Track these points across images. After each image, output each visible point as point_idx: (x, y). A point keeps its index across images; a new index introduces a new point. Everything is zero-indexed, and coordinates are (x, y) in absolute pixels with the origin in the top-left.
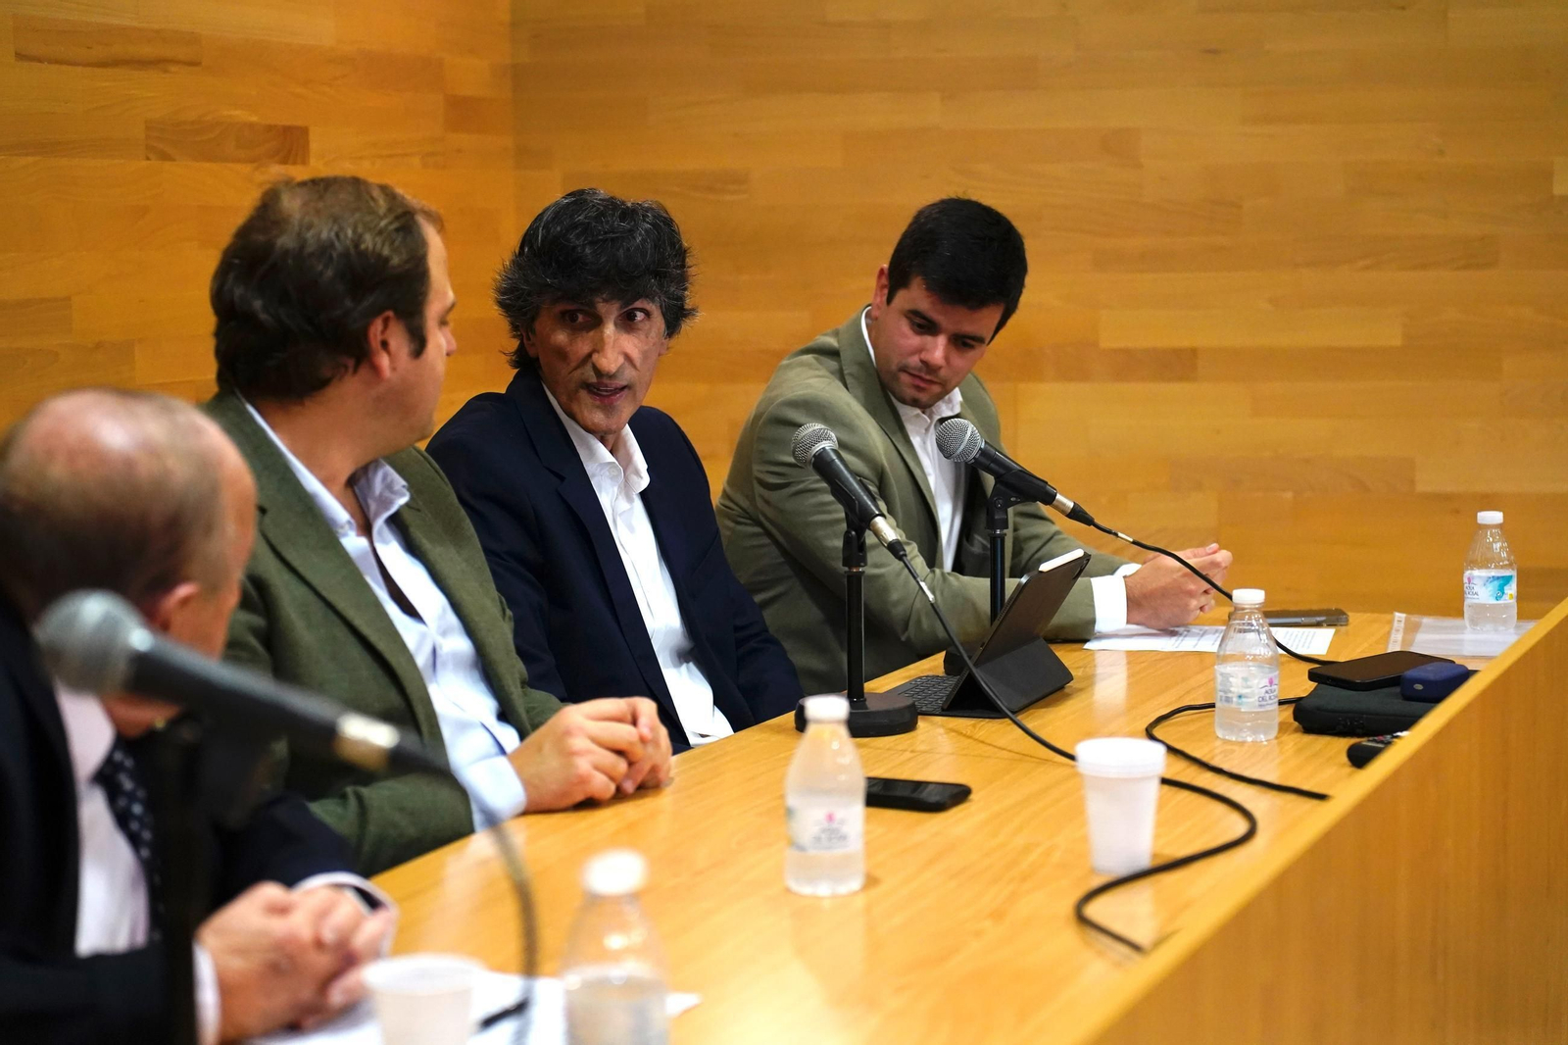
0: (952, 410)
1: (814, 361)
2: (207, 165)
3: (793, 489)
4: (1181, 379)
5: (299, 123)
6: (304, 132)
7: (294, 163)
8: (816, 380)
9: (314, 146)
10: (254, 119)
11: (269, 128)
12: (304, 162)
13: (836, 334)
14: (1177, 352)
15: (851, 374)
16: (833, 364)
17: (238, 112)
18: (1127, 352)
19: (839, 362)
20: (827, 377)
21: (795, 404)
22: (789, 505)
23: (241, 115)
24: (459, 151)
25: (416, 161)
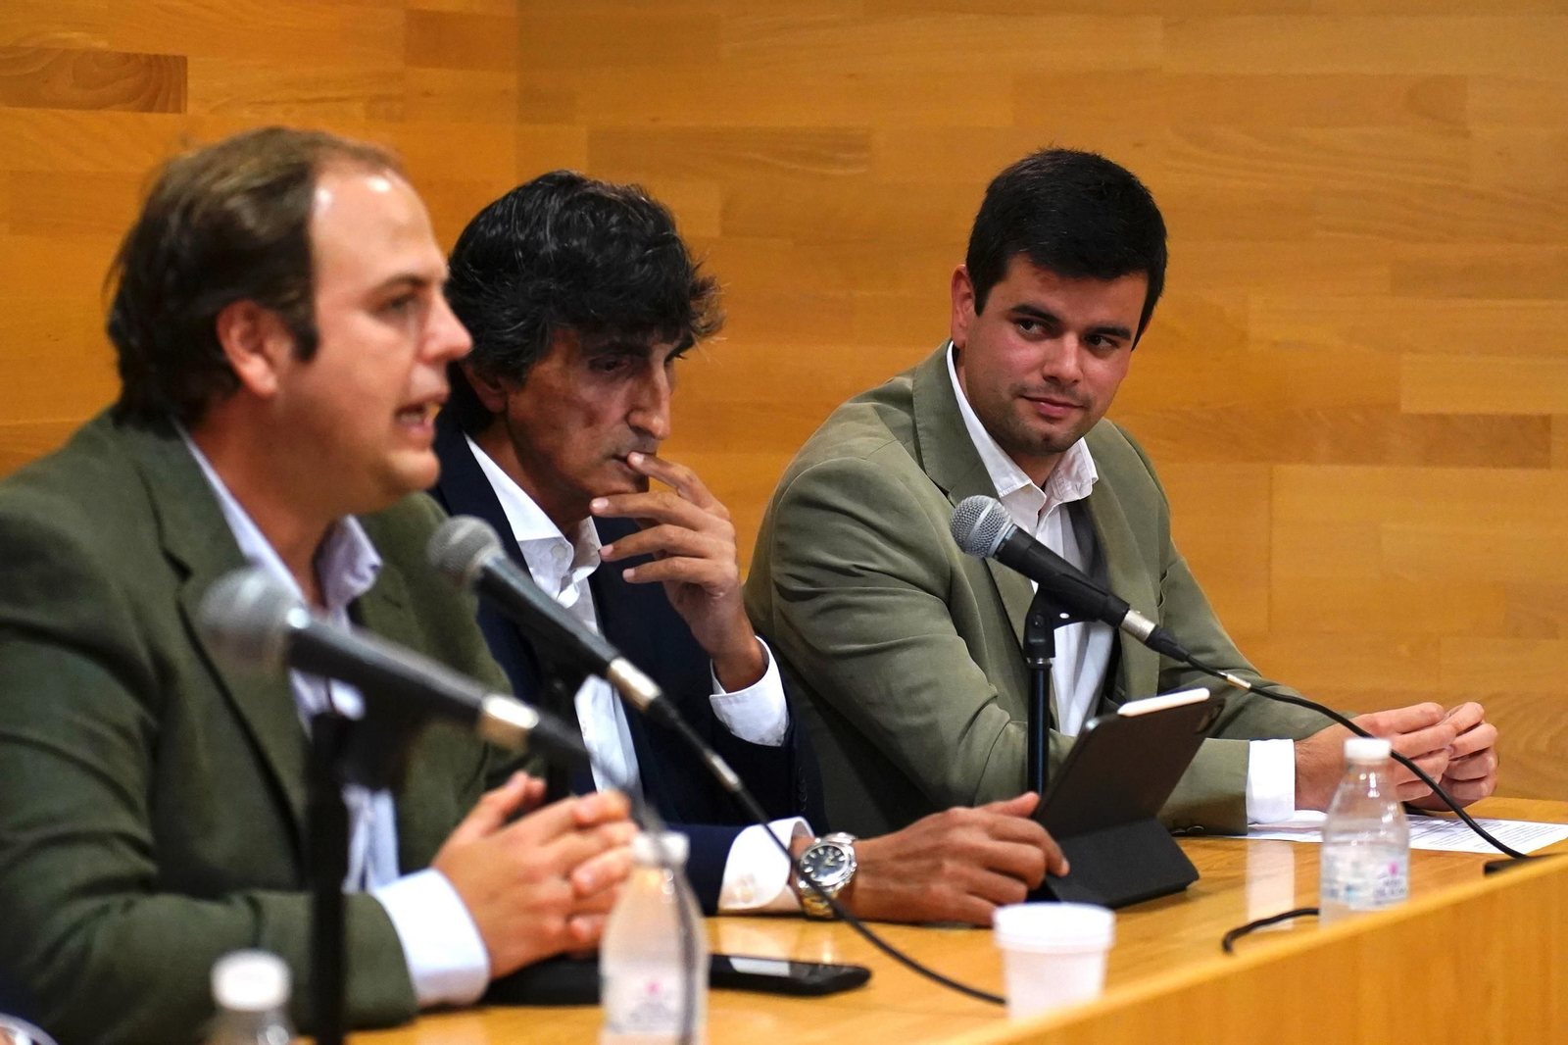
0: (1080, 491)
1: (872, 413)
2: (24, 111)
3: (822, 602)
4: (1524, 463)
5: (171, 51)
6: (181, 62)
7: (164, 110)
8: (865, 439)
9: (195, 83)
10: (102, 44)
11: (127, 58)
12: (178, 108)
13: (912, 373)
14: (1522, 422)
15: (926, 429)
16: (902, 417)
17: (75, 35)
18: (1443, 418)
19: (911, 411)
20: (883, 436)
21: (826, 477)
22: (819, 625)
23: (79, 38)
24: (428, 94)
25: (357, 109)
